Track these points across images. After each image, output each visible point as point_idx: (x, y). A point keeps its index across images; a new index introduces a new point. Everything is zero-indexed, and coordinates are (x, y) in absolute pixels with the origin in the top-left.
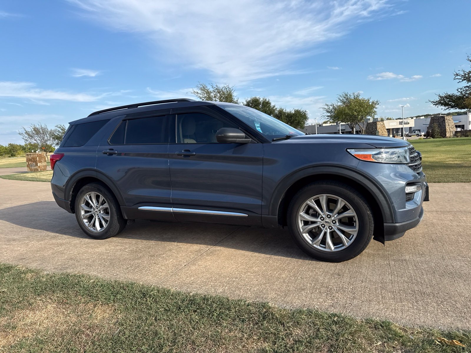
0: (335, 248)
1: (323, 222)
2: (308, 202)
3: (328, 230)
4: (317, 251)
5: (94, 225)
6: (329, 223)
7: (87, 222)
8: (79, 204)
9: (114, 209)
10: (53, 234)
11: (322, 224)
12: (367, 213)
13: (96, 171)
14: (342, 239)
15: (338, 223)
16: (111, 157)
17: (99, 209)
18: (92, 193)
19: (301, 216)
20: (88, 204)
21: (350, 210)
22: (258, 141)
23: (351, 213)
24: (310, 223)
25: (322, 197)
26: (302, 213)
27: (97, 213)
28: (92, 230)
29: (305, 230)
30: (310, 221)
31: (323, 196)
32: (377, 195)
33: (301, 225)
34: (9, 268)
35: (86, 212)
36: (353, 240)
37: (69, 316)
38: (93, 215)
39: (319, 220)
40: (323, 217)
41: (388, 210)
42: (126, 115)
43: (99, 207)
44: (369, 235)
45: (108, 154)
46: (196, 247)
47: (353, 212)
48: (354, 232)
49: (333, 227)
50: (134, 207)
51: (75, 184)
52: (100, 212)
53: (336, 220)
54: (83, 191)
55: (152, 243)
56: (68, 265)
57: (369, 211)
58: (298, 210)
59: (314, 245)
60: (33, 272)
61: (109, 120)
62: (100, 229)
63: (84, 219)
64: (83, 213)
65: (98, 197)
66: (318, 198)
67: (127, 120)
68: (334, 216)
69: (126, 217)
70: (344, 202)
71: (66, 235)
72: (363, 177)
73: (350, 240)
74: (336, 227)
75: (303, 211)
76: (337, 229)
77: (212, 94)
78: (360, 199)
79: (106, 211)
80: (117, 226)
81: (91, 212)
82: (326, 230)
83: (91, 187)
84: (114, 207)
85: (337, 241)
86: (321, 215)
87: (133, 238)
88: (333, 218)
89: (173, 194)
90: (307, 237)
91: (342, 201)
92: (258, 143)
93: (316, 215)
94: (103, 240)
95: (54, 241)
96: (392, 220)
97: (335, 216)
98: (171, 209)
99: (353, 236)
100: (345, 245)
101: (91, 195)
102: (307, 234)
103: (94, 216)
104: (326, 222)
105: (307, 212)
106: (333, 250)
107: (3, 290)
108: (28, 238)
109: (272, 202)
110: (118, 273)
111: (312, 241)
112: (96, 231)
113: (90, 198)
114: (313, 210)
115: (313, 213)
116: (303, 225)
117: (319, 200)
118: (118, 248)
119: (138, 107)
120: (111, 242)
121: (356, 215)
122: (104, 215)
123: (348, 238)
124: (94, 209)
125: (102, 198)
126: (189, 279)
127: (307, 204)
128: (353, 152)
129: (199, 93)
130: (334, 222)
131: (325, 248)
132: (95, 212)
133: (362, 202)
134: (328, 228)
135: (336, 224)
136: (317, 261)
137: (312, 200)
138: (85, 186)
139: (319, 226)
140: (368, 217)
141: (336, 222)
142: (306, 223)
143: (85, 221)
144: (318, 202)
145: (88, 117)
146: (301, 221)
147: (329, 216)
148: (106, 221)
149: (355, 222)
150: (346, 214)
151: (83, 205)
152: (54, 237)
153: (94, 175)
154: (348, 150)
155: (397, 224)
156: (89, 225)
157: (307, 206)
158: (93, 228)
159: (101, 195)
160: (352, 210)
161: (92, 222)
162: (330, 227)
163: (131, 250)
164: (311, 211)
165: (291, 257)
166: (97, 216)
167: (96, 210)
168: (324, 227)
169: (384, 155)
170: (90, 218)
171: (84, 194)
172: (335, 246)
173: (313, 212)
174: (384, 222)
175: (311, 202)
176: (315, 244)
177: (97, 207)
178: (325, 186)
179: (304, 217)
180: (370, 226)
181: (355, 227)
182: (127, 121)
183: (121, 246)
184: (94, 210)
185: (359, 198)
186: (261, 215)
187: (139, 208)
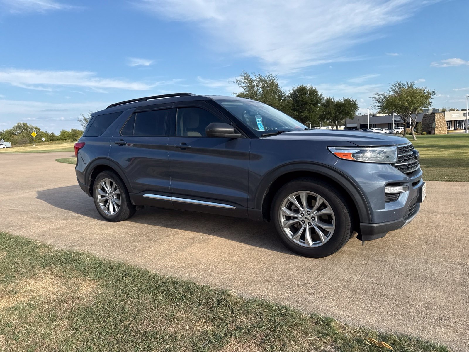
0: (314, 244)
1: (303, 218)
2: (290, 198)
3: (308, 225)
4: (296, 246)
5: (108, 209)
6: (309, 219)
7: (103, 206)
8: (96, 189)
9: (124, 196)
10: (76, 215)
11: (302, 219)
12: (344, 211)
13: (109, 160)
14: (320, 236)
15: (317, 220)
16: (121, 147)
17: (112, 194)
18: (106, 179)
19: (283, 211)
20: (103, 190)
21: (328, 208)
22: (248, 137)
23: (328, 210)
24: (292, 218)
26: (284, 208)
27: (110, 198)
28: (106, 213)
29: (286, 225)
30: (292, 216)
31: (303, 193)
32: (353, 194)
33: (283, 219)
34: (28, 243)
35: (102, 196)
36: (330, 237)
37: (61, 287)
38: (107, 200)
39: (299, 216)
40: (303, 213)
41: (365, 210)
42: (136, 108)
43: (113, 193)
44: (345, 234)
45: (119, 144)
46: (192, 234)
47: (331, 210)
48: (331, 229)
49: (312, 223)
50: (140, 194)
51: (93, 170)
52: (113, 197)
53: (315, 217)
54: (99, 177)
55: (156, 228)
56: (77, 243)
57: (346, 210)
58: (280, 205)
59: (294, 240)
60: (46, 247)
61: (122, 112)
62: (113, 212)
63: (101, 203)
64: (99, 197)
65: (111, 184)
66: (299, 194)
67: (136, 112)
68: (313, 213)
69: (133, 203)
70: (322, 199)
71: (87, 216)
72: (340, 176)
73: (328, 237)
74: (315, 223)
75: (285, 206)
76: (316, 226)
77: (254, 83)
78: (338, 198)
79: (118, 196)
80: (127, 211)
81: (106, 196)
82: (305, 226)
83: (105, 174)
84: (124, 193)
85: (315, 237)
86: (302, 211)
87: (141, 222)
88: (312, 215)
89: (171, 184)
90: (288, 231)
91: (320, 198)
93: (297, 211)
94: (116, 223)
95: (75, 221)
96: (369, 220)
97: (315, 213)
98: (170, 198)
99: (331, 233)
100: (322, 242)
101: (106, 181)
102: (289, 229)
103: (109, 201)
104: (306, 219)
105: (289, 208)
106: (311, 245)
107: (18, 261)
108: (55, 217)
109: (257, 196)
110: (114, 253)
111: (293, 236)
112: (110, 215)
113: (105, 184)
114: (295, 206)
115: (295, 209)
116: (285, 220)
117: (299, 196)
118: (125, 231)
119: (148, 100)
120: (121, 225)
121: (333, 213)
122: (117, 200)
123: (326, 235)
125: (114, 185)
126: (171, 264)
127: (288, 200)
128: (333, 150)
129: (242, 81)
130: (313, 218)
131: (304, 243)
133: (339, 200)
134: (307, 224)
135: (315, 221)
136: (296, 256)
137: (294, 196)
138: (100, 173)
139: (300, 222)
140: (345, 215)
141: (315, 219)
142: (288, 218)
143: (101, 204)
144: (299, 199)
145: (107, 108)
146: (283, 215)
147: (309, 213)
148: (118, 206)
149: (333, 219)
150: (324, 211)
151: (100, 190)
152: (76, 218)
153: (107, 163)
154: (329, 148)
155: (375, 225)
156: (104, 208)
157: (289, 202)
158: (108, 212)
159: (113, 182)
160: (329, 208)
161: (107, 206)
162: (310, 224)
163: (135, 234)
164: (293, 207)
165: (274, 250)
166: (111, 201)
167: (110, 195)
168: (304, 223)
169: (368, 154)
170: (106, 202)
171: (100, 181)
172: (313, 242)
173: (295, 207)
174: (361, 222)
175: (292, 198)
178: (305, 183)
179: (285, 212)
180: (346, 224)
181: (332, 225)
182: (136, 114)
183: (128, 229)
184: (108, 195)
185: (336, 197)
186: (247, 208)
187: (144, 195)
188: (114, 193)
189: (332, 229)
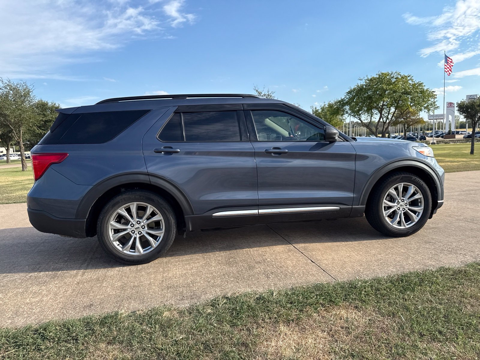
1: (399, 206)
6: (403, 206)
7: (119, 245)
9: (173, 221)
11: (397, 207)
13: (148, 175)
14: (412, 216)
15: (409, 205)
22: (345, 140)
23: (418, 196)
25: (400, 186)
27: (137, 230)
28: (129, 254)
30: (390, 206)
31: (401, 184)
35: (118, 231)
36: (420, 216)
38: (130, 234)
39: (396, 204)
40: (399, 202)
45: (162, 152)
47: (421, 195)
48: (420, 209)
49: (405, 208)
50: (207, 214)
59: (394, 226)
62: (144, 249)
63: (115, 241)
66: (398, 186)
67: (181, 112)
72: (429, 168)
73: (417, 216)
76: (408, 209)
82: (401, 212)
83: (134, 196)
86: (398, 200)
88: (406, 202)
91: (413, 187)
92: (344, 141)
93: (394, 200)
97: (407, 200)
98: (256, 212)
99: (420, 213)
100: (415, 221)
101: (130, 206)
103: (133, 235)
104: (401, 206)
111: (392, 222)
112: (138, 254)
113: (128, 210)
114: (389, 198)
119: (187, 98)
121: (423, 197)
122: (152, 230)
124: (132, 225)
125: (150, 209)
127: (389, 192)
130: (406, 204)
131: (401, 226)
132: (135, 230)
134: (402, 210)
135: (407, 206)
137: (393, 188)
139: (396, 209)
143: (116, 244)
144: (397, 190)
147: (403, 200)
148: (157, 238)
149: (420, 202)
150: (416, 197)
151: (112, 222)
154: (413, 148)
156: (122, 248)
157: (389, 194)
158: (131, 252)
159: (149, 206)
160: (420, 193)
161: (130, 243)
166: (138, 235)
167: (137, 226)
168: (399, 210)
170: (126, 239)
171: (119, 207)
172: (407, 223)
174: (438, 200)
175: (392, 190)
176: (394, 224)
177: (139, 222)
179: (387, 204)
181: (420, 206)
182: (181, 114)
184: (133, 227)
186: (351, 207)
187: (213, 215)
188: (144, 222)
189: (422, 209)
